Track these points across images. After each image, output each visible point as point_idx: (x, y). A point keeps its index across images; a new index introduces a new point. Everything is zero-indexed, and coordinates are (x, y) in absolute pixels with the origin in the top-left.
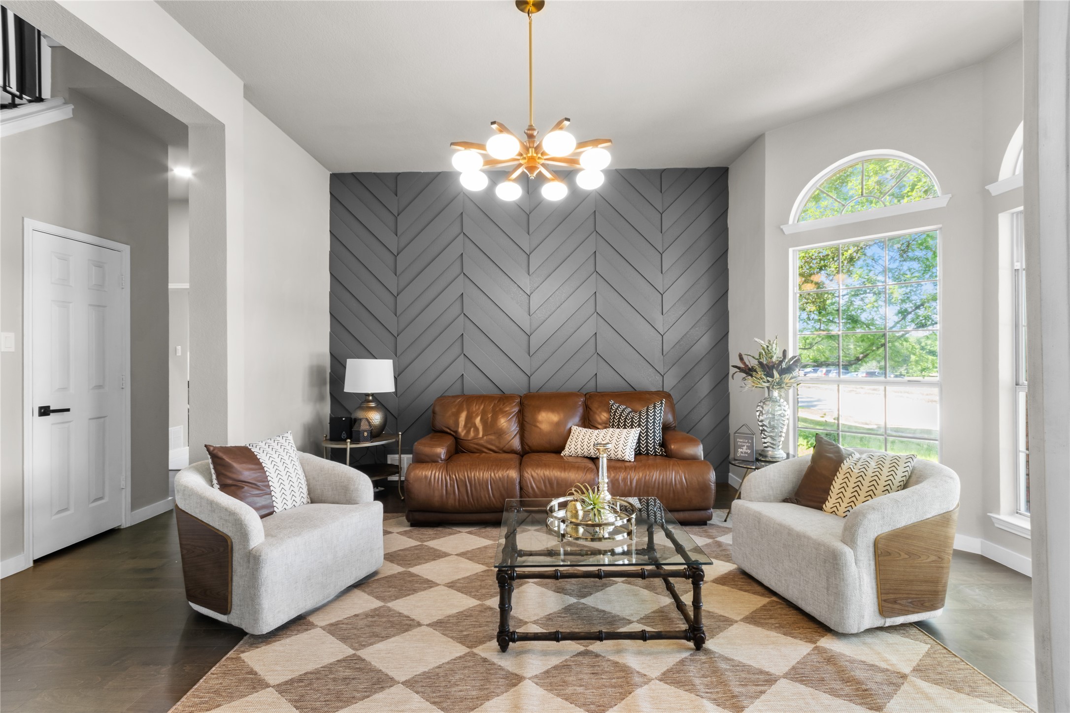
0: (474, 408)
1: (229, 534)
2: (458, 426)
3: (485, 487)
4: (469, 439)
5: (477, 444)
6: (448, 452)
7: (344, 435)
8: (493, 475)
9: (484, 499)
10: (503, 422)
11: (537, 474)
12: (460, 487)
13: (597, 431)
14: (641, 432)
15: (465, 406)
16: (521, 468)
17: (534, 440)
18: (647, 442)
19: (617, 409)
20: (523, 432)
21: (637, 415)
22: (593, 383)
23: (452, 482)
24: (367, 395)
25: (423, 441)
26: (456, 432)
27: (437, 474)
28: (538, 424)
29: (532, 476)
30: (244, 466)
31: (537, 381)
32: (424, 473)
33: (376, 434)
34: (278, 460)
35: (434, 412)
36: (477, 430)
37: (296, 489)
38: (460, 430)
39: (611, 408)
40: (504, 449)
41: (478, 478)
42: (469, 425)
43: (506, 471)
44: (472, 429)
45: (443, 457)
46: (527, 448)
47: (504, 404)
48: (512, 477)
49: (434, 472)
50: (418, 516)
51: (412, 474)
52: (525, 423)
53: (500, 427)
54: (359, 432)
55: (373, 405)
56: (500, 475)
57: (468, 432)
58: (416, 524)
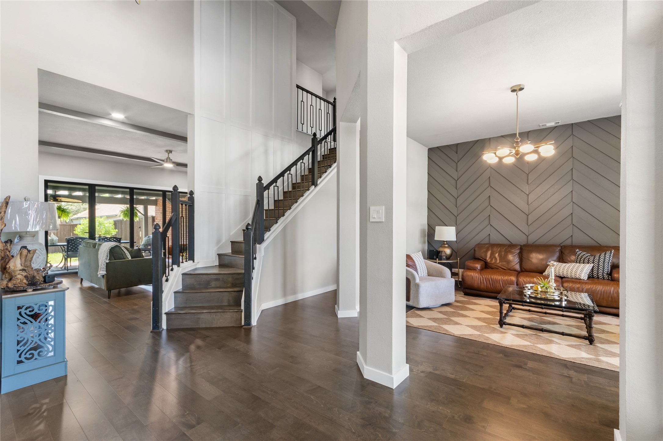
0: (495, 249)
1: (410, 278)
2: (486, 257)
3: (498, 282)
4: (492, 263)
5: (496, 266)
6: (481, 267)
7: (435, 257)
8: (503, 277)
9: (498, 287)
10: (510, 257)
11: (526, 280)
12: (487, 281)
13: (564, 264)
14: (594, 266)
15: (490, 248)
16: (517, 277)
17: (527, 266)
18: (598, 272)
19: (580, 254)
20: (522, 262)
21: (592, 258)
22: (570, 240)
23: (483, 279)
24: (444, 241)
25: (470, 261)
26: (485, 259)
27: (476, 275)
28: (530, 259)
29: (523, 280)
30: (410, 260)
31: (532, 239)
32: (470, 274)
33: (448, 258)
34: (418, 260)
35: (475, 250)
36: (496, 259)
37: (424, 271)
38: (488, 259)
39: (577, 253)
40: (511, 269)
41: (495, 278)
42: (492, 257)
43: (510, 277)
44: (494, 259)
45: (479, 268)
46: (523, 270)
47: (511, 248)
48: (513, 280)
49: (474, 274)
50: (467, 291)
51: (465, 273)
52: (523, 258)
53: (509, 259)
54: (441, 256)
55: (446, 246)
56: (507, 278)
57: (492, 260)
58: (466, 294)
